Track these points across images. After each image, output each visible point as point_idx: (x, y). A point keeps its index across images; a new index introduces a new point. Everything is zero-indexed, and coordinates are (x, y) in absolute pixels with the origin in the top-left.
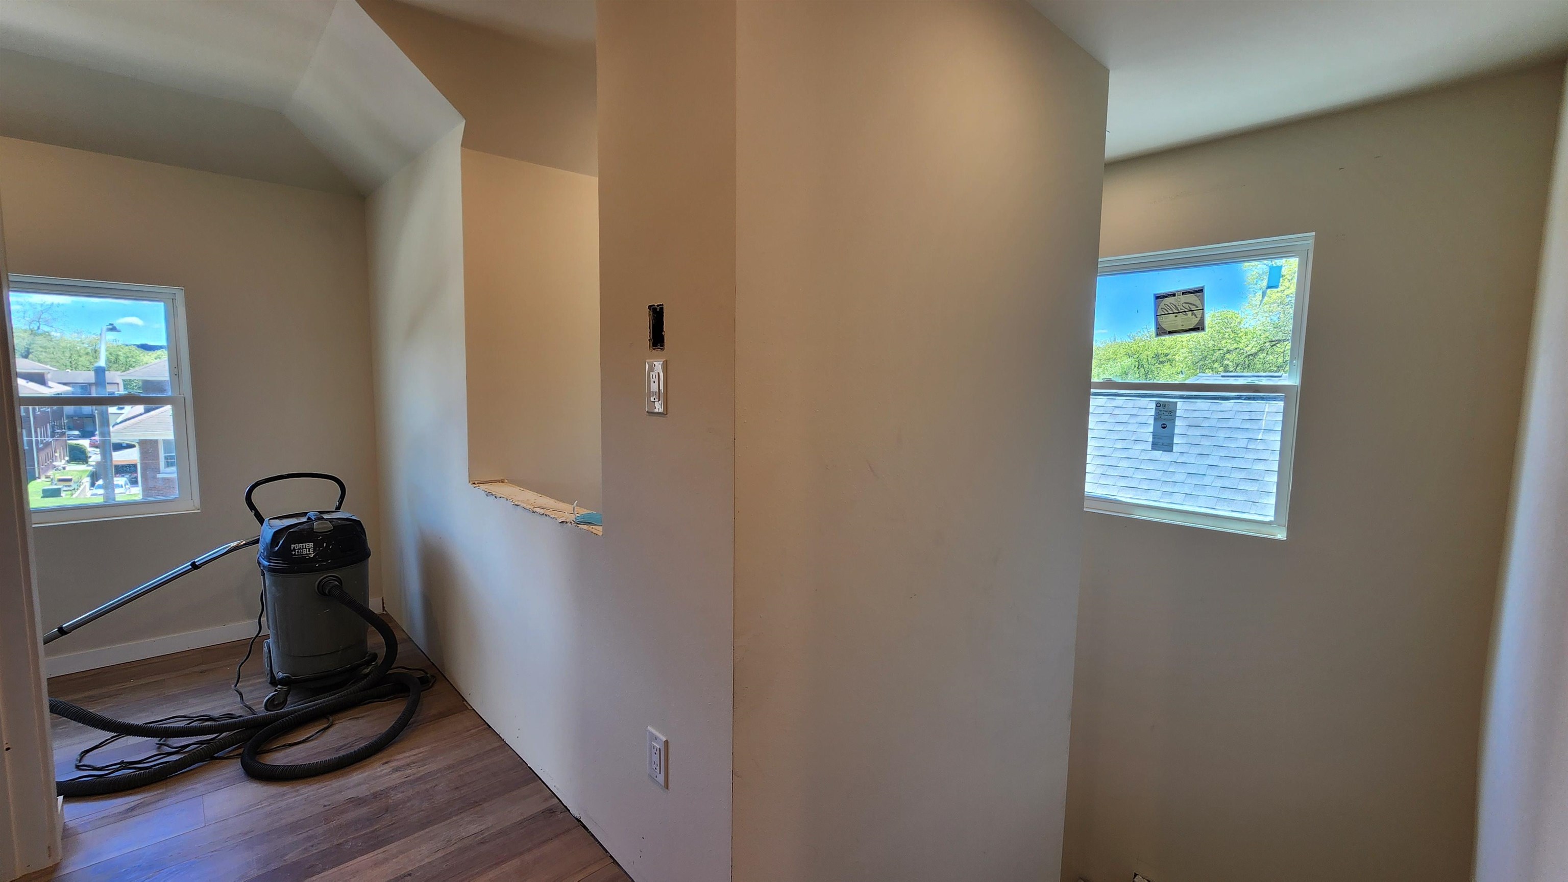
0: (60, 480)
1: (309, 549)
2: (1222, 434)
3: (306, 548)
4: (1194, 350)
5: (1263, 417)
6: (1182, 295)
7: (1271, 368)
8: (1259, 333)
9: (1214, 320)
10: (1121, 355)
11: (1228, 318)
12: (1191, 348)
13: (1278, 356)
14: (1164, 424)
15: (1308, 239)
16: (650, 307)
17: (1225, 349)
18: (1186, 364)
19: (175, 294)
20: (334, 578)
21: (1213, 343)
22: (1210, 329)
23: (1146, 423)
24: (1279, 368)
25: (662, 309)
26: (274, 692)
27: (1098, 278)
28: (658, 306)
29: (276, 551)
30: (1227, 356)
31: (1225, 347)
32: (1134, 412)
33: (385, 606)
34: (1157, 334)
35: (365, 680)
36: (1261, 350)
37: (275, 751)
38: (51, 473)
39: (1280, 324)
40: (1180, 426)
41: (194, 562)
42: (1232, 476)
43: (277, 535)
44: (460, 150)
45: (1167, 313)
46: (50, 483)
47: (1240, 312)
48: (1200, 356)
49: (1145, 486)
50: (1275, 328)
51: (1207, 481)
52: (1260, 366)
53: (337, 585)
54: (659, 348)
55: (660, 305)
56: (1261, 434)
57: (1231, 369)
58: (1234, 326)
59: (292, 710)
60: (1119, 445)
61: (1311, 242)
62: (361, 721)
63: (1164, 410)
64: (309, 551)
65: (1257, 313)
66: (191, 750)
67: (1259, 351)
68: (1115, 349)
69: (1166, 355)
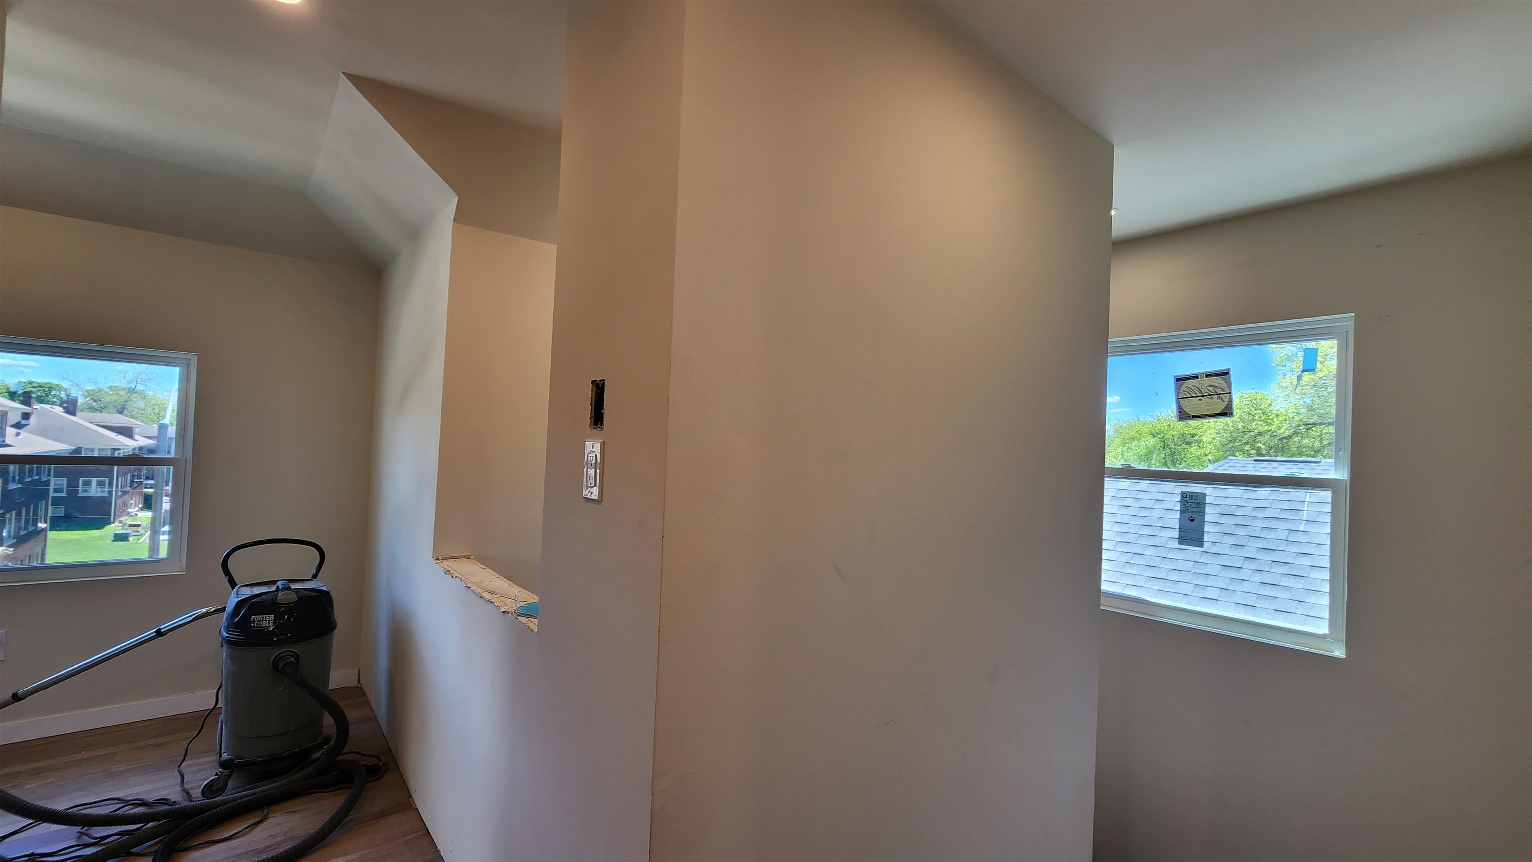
0: (131, 526)
1: (269, 621)
2: (1259, 524)
3: (266, 620)
4: (1222, 431)
5: (1304, 507)
6: (1206, 377)
7: (1308, 452)
8: (1291, 415)
9: (1243, 402)
10: (1145, 434)
11: (1258, 400)
12: (1219, 429)
13: (1314, 440)
14: (1192, 517)
15: (1347, 320)
16: (593, 382)
17: (1256, 431)
18: (1215, 446)
19: (190, 359)
20: (291, 654)
21: (1243, 424)
22: (1238, 410)
23: (1173, 510)
24: (1317, 452)
25: (604, 384)
26: (215, 776)
27: (1109, 359)
28: (600, 381)
29: (236, 622)
30: (1259, 438)
31: (1256, 429)
32: (1160, 497)
33: (360, 678)
34: (1180, 419)
35: (312, 767)
36: (1296, 433)
37: (193, 849)
38: (123, 519)
39: (1314, 407)
40: (1211, 514)
41: (159, 629)
42: (1273, 570)
43: (239, 605)
44: (452, 225)
45: (1190, 396)
46: (121, 528)
47: (1269, 394)
48: (1229, 437)
49: (1174, 577)
50: (1309, 411)
51: (1243, 575)
52: (1295, 449)
53: (293, 661)
54: (599, 428)
55: (602, 380)
56: (1303, 525)
57: (1264, 452)
58: (1264, 408)
59: (226, 799)
60: (1146, 531)
61: (1350, 324)
62: (297, 816)
63: (1191, 501)
64: (269, 623)
65: (1288, 395)
66: (112, 841)
67: (1295, 434)
68: (1138, 428)
69: (1193, 435)
